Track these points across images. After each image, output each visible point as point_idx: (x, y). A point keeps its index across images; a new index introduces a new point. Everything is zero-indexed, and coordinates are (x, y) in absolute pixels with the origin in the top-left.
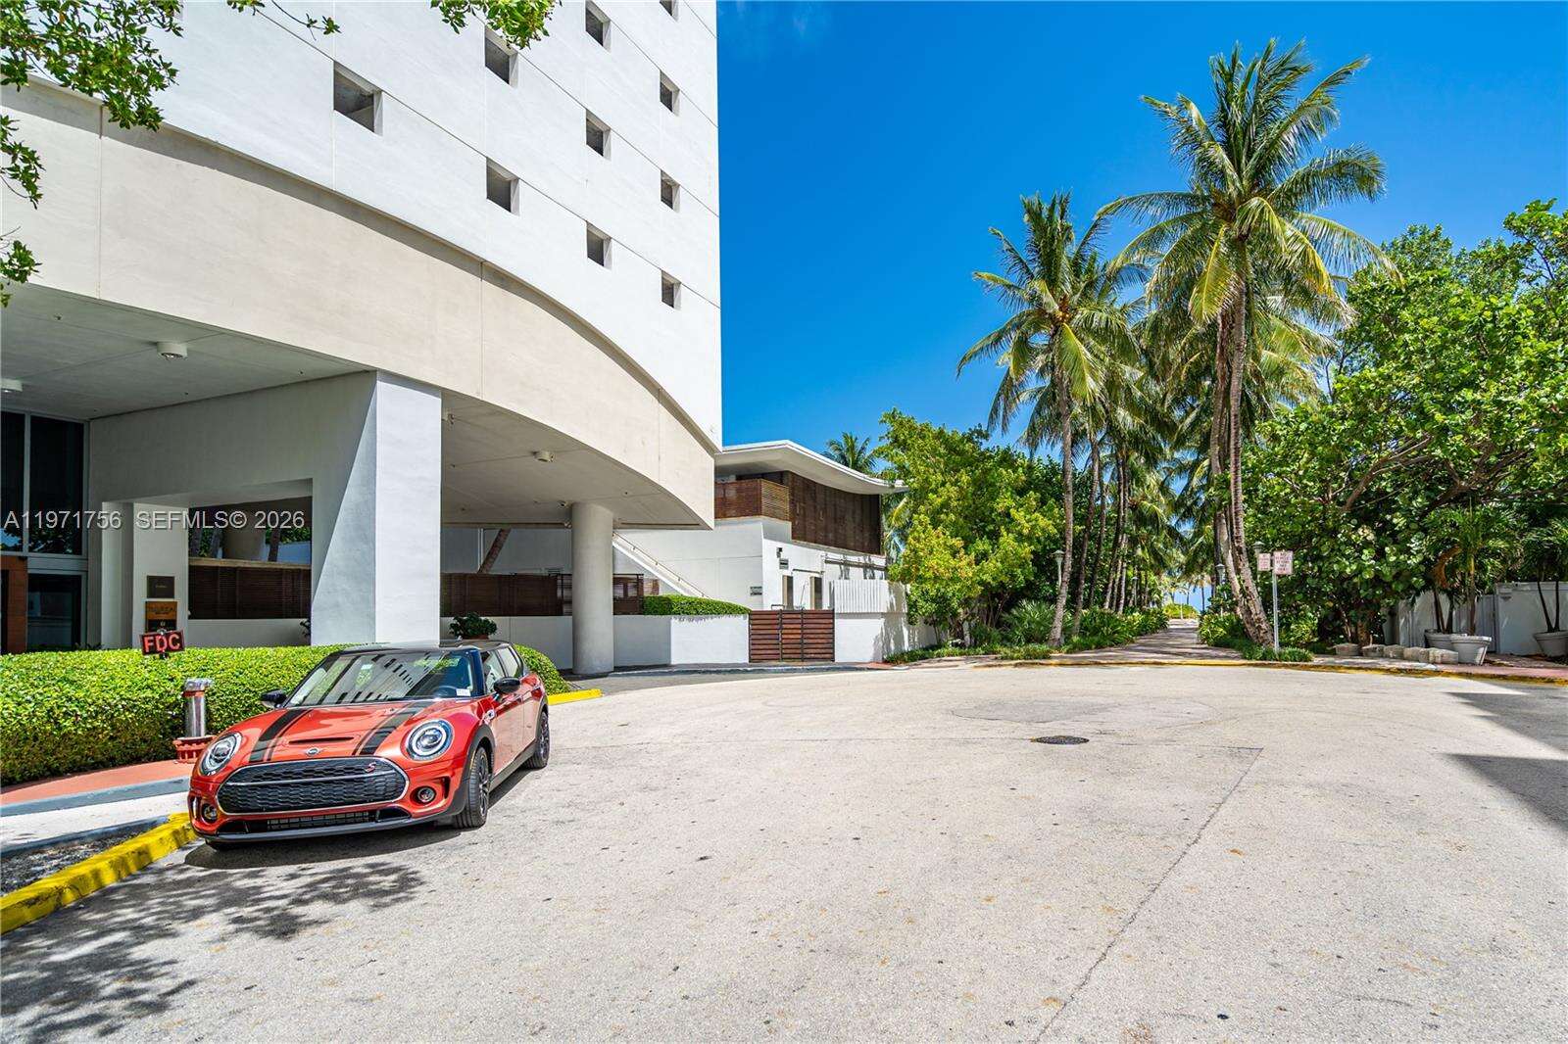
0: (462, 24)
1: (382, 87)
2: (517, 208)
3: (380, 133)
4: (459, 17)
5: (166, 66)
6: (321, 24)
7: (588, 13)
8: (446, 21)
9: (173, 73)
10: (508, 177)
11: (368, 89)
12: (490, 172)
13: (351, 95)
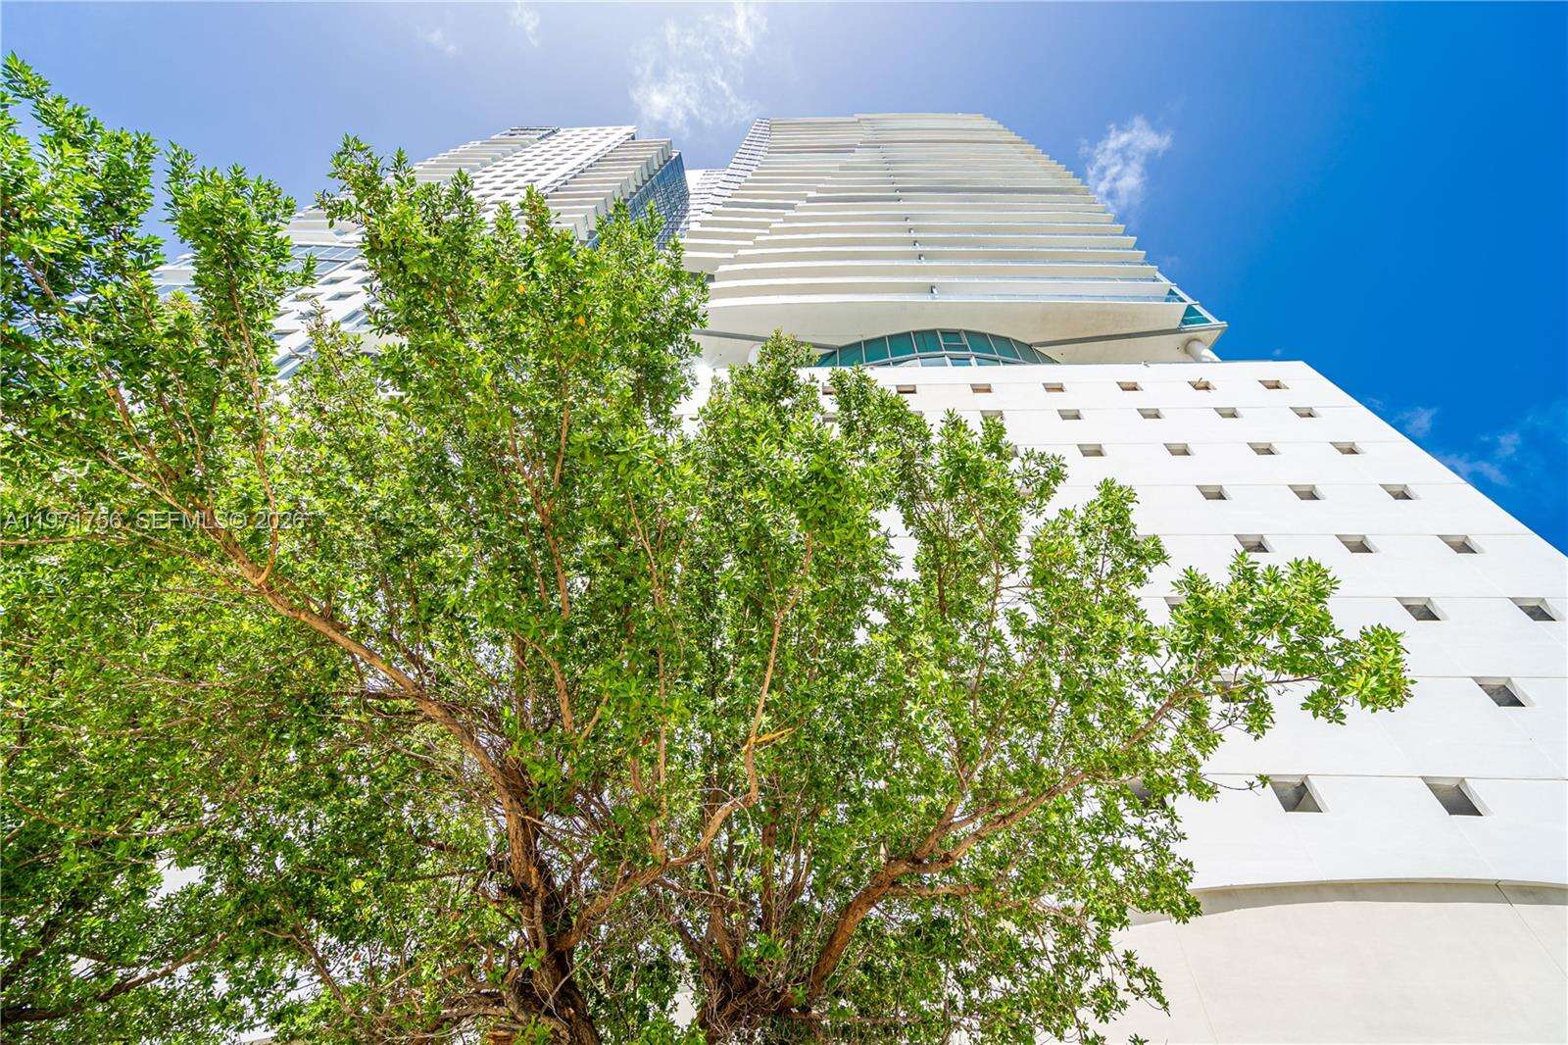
0: (1344, 716)
1: (1304, 773)
2: (1486, 808)
3: (1328, 810)
4: (1337, 711)
5: (1185, 862)
6: (1258, 782)
7: (1407, 607)
8: (1330, 722)
9: (1191, 865)
10: (1454, 784)
11: (1297, 781)
12: (1434, 789)
13: (1290, 791)
